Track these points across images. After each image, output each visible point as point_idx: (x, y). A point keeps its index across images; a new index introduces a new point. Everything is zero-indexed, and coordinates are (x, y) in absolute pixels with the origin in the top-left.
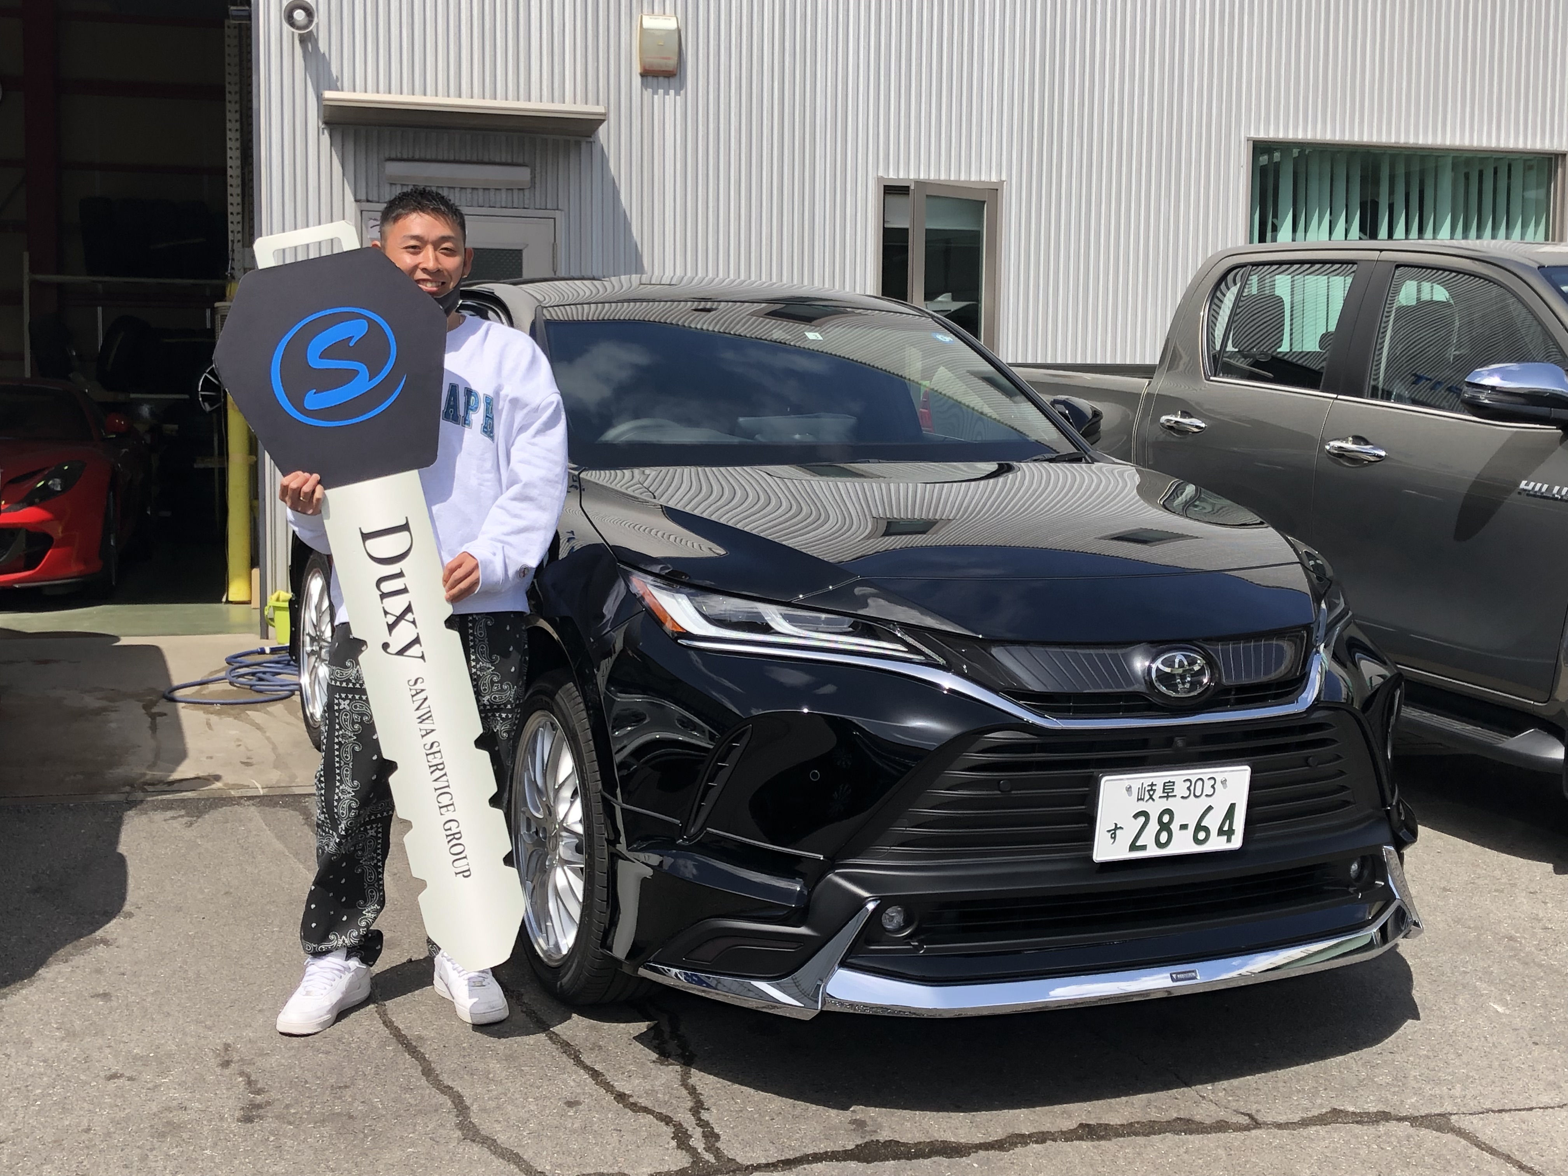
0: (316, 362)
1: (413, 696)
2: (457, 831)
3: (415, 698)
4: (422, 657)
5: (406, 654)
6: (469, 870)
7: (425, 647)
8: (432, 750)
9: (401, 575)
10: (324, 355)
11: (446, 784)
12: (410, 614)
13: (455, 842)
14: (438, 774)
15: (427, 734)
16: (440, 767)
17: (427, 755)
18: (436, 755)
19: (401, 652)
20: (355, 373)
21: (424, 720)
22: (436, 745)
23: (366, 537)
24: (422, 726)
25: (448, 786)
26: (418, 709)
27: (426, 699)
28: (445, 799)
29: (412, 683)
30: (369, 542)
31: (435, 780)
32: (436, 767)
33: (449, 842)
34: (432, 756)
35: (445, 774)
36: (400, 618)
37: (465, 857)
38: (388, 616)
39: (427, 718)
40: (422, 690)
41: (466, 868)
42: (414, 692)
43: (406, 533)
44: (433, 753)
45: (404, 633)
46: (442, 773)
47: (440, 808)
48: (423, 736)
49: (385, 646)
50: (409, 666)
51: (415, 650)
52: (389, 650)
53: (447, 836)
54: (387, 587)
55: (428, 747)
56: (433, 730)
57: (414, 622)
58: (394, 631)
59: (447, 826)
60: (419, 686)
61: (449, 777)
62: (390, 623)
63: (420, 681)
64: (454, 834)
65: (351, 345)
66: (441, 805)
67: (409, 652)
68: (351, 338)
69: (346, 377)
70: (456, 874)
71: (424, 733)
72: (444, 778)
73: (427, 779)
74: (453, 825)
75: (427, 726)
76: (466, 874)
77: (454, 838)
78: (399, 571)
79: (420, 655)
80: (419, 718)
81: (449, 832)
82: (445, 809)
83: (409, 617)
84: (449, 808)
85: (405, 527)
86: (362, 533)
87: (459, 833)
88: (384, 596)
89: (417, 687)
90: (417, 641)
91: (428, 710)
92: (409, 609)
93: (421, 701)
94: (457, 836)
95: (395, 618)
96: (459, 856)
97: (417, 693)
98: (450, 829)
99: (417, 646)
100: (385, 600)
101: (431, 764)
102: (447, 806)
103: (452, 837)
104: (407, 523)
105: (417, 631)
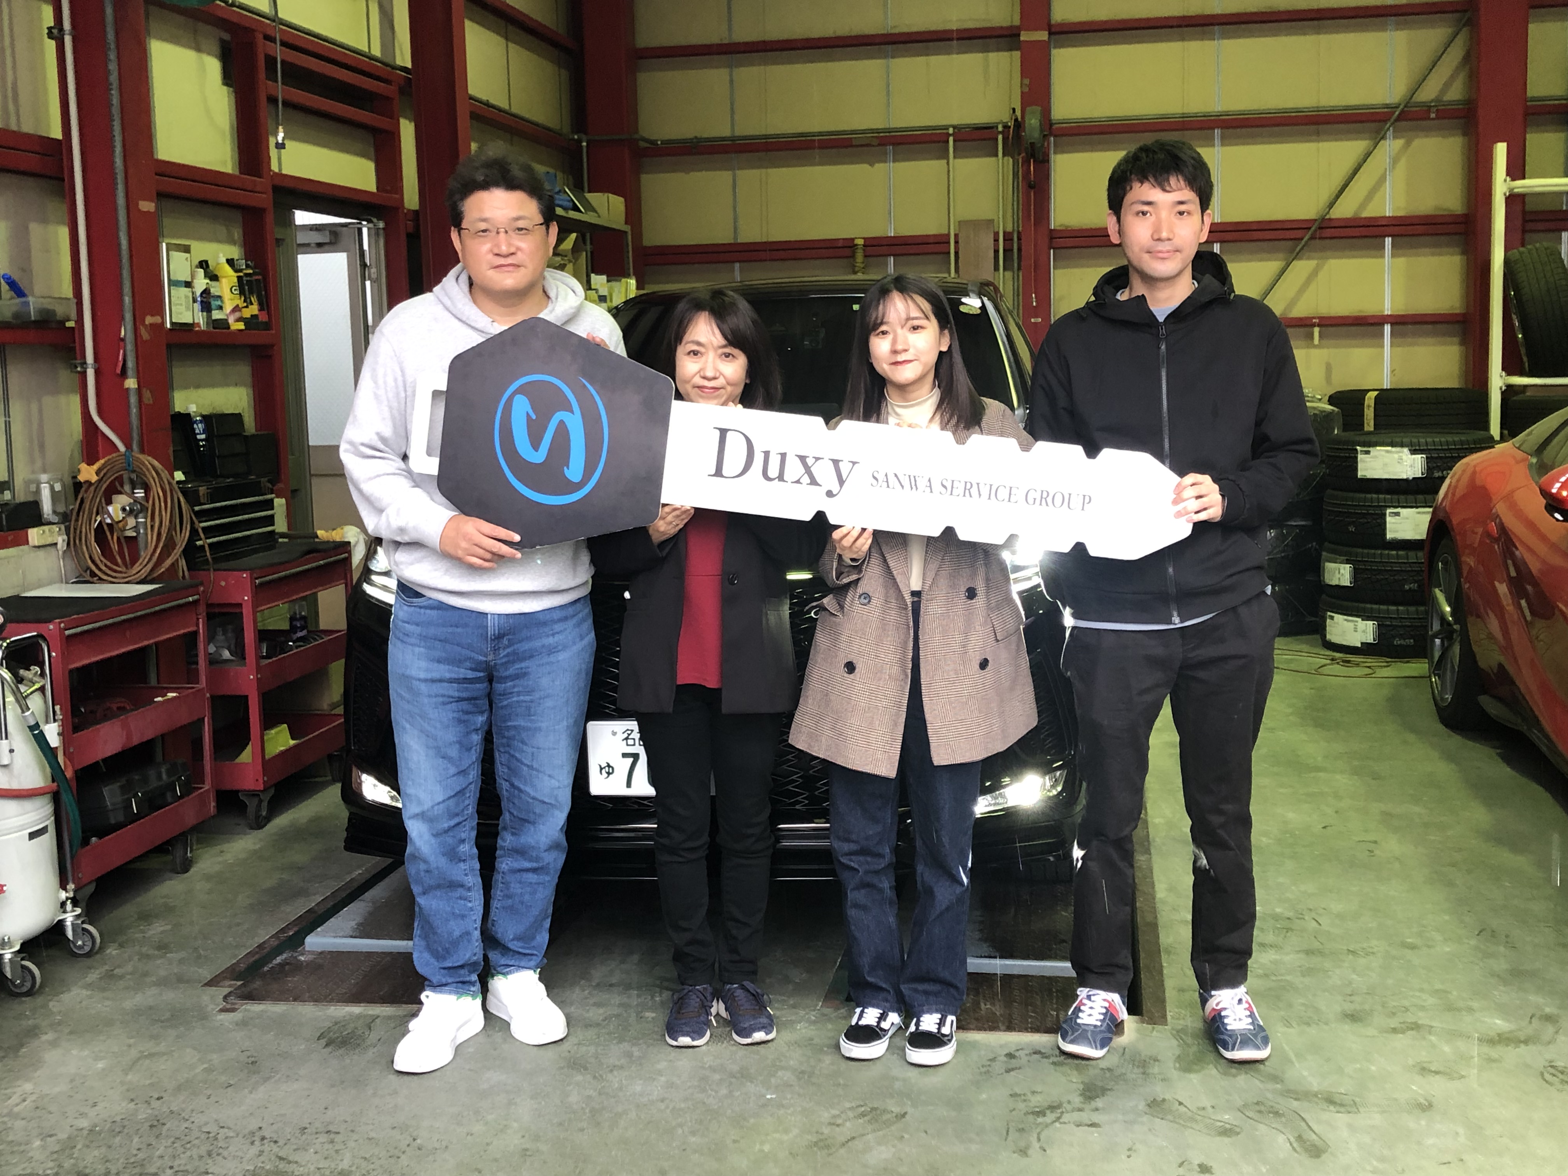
0: (540, 456)
1: (888, 487)
2: (1039, 493)
3: (891, 485)
5: (845, 478)
6: (1084, 496)
7: (844, 457)
8: (948, 487)
9: (767, 454)
10: (536, 446)
11: (988, 487)
12: (807, 460)
13: (1049, 500)
14: (974, 491)
15: (930, 487)
16: (968, 486)
17: (951, 495)
18: (955, 486)
19: (841, 482)
20: (562, 423)
21: (915, 485)
22: (945, 483)
23: (718, 473)
24: (921, 489)
25: (991, 485)
27: (896, 475)
28: (1003, 494)
29: (874, 482)
30: (724, 473)
31: (980, 495)
32: (967, 489)
33: (1047, 505)
34: (955, 490)
35: (978, 484)
36: (808, 470)
37: (1070, 495)
38: (802, 481)
39: (915, 481)
40: (886, 475)
41: (1081, 497)
42: (885, 484)
43: (729, 434)
44: (952, 487)
45: (825, 473)
46: (975, 486)
47: (1009, 501)
48: (931, 492)
49: (830, 494)
50: (857, 480)
51: (844, 468)
52: (835, 492)
53: (1041, 504)
54: (773, 472)
55: (943, 491)
56: (930, 480)
57: (817, 459)
59: (1031, 500)
60: (881, 477)
61: (982, 481)
62: (809, 481)
63: (876, 475)
64: (1042, 498)
65: (534, 417)
66: (1007, 499)
67: (844, 474)
68: (528, 415)
69: (562, 434)
70: (1083, 509)
71: (928, 489)
72: (981, 486)
73: (975, 503)
74: (1032, 495)
75: (922, 483)
76: (1087, 500)
77: (1045, 498)
78: (763, 454)
79: (851, 464)
80: (912, 488)
81: (1038, 501)
83: (810, 461)
85: (723, 432)
86: (714, 475)
87: (1042, 491)
88: (781, 478)
89: (880, 480)
90: (836, 462)
92: (803, 459)
93: (896, 481)
94: (1045, 495)
95: (806, 475)
96: (1067, 500)
97: (887, 482)
98: (1035, 499)
99: (841, 464)
100: (785, 478)
101: (962, 494)
102: (1010, 494)
103: (1043, 500)
104: (719, 429)
105: (826, 459)
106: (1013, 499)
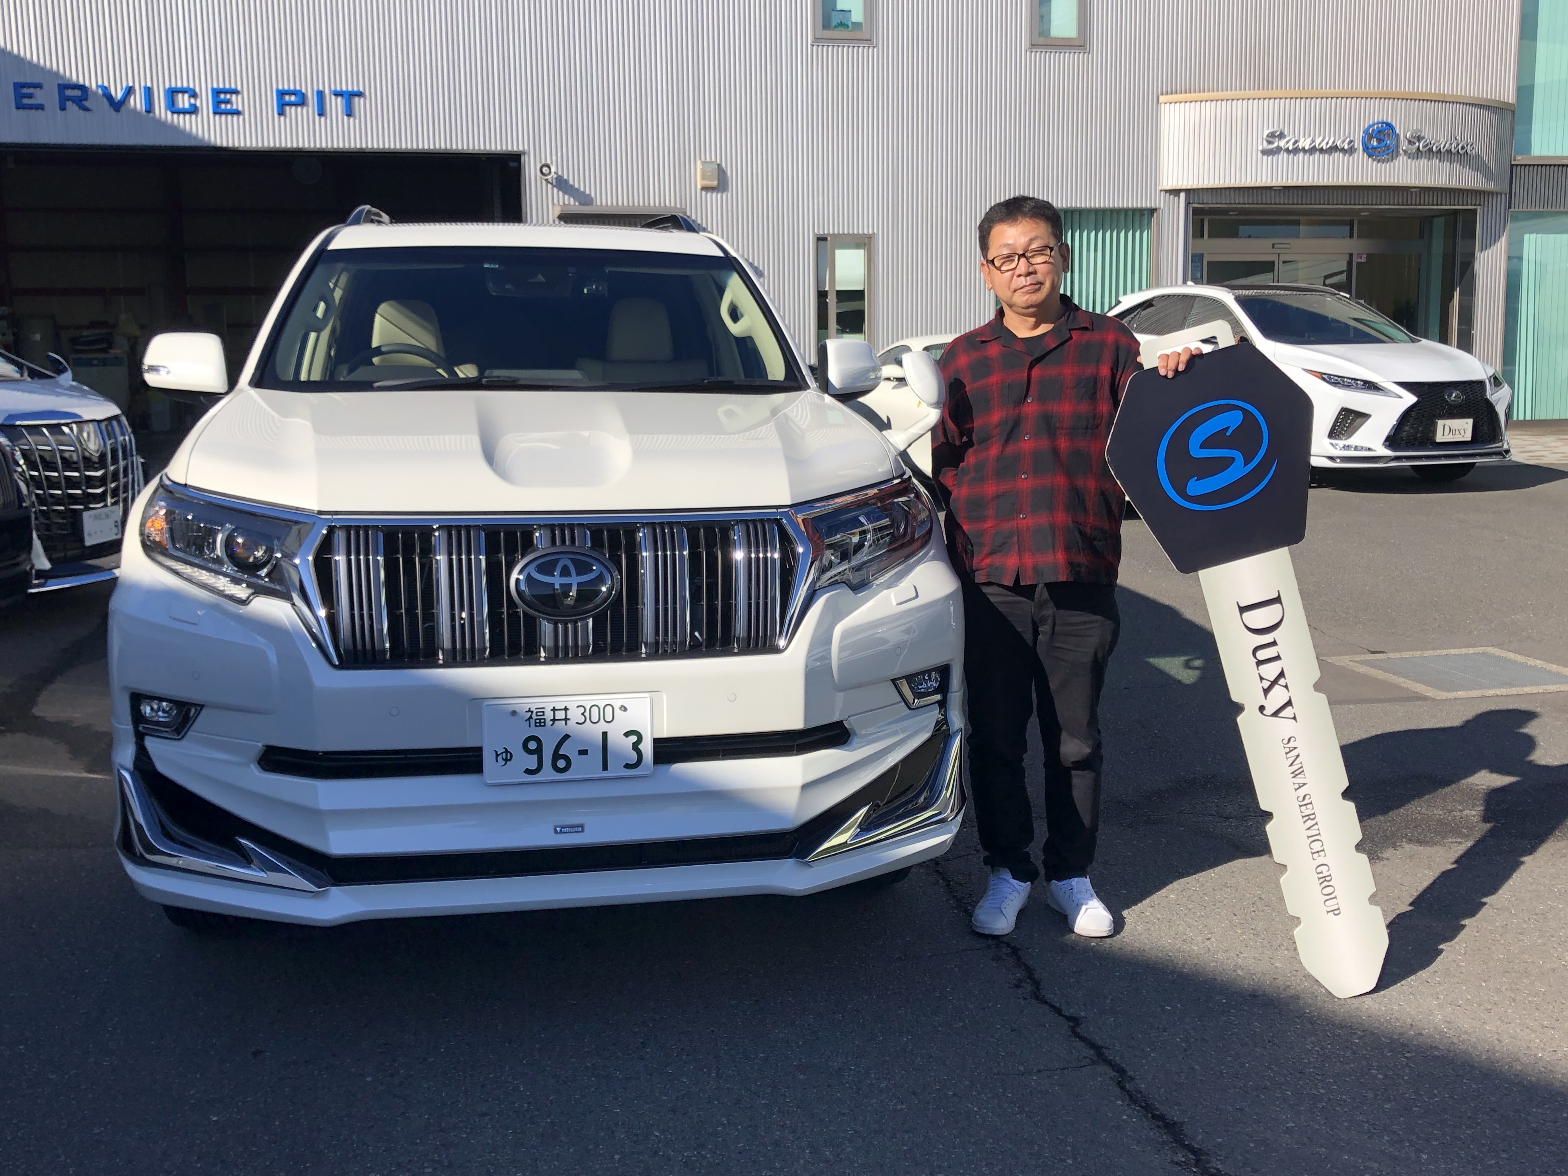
0: (1196, 452)
1: (1287, 753)
2: (1328, 874)
3: (1289, 755)
4: (1294, 718)
5: (1280, 715)
6: (1339, 909)
7: (1297, 708)
8: (1305, 801)
9: (1274, 643)
11: (1317, 832)
12: (1283, 679)
13: (1326, 884)
14: (1310, 823)
15: (1300, 787)
16: (1312, 817)
17: (1300, 806)
18: (1309, 806)
19: (1275, 714)
20: (1233, 459)
21: (1297, 775)
22: (1308, 797)
23: (1243, 610)
24: (1296, 780)
25: (1319, 834)
26: (1291, 765)
27: (1298, 756)
28: (1317, 846)
29: (1286, 741)
30: (1245, 615)
31: (1308, 829)
32: (1308, 817)
33: (1321, 884)
34: (1304, 807)
35: (1316, 824)
36: (1274, 683)
37: (1335, 897)
38: (1264, 681)
39: (1300, 773)
40: (1295, 748)
41: (1336, 907)
42: (1287, 750)
43: (1278, 605)
44: (1305, 805)
45: (1278, 696)
46: (1314, 822)
47: (1313, 853)
48: (1296, 790)
49: (1262, 709)
50: (1283, 727)
51: (1288, 712)
52: (1265, 712)
53: (1319, 879)
54: (1262, 655)
55: (1301, 799)
56: (1304, 784)
57: (1286, 687)
58: (1270, 695)
59: (1319, 870)
60: (1292, 744)
61: (1320, 826)
62: (1265, 687)
63: (1292, 739)
64: (1324, 877)
65: (1228, 434)
66: (1313, 851)
67: (1283, 714)
68: (1229, 427)
69: (1224, 464)
70: (1328, 912)
71: (1297, 786)
72: (1316, 827)
73: (1299, 828)
74: (1324, 868)
75: (1299, 780)
76: (1336, 912)
77: (1325, 880)
78: (1273, 640)
79: (1293, 716)
80: (1293, 773)
81: (1321, 875)
82: (1317, 854)
83: (1282, 681)
84: (1320, 853)
85: (1277, 600)
86: (1239, 607)
87: (1330, 875)
88: (1260, 663)
89: (1290, 745)
90: (1289, 703)
91: (1300, 765)
92: (1282, 675)
93: (1294, 758)
94: (1328, 879)
95: (1270, 683)
96: (1330, 896)
97: (1291, 751)
98: (1322, 872)
99: (1290, 708)
100: (1261, 667)
101: (1303, 814)
102: (1318, 852)
103: (1323, 879)
104: (1279, 596)
105: (1290, 694)
106: (1314, 855)
